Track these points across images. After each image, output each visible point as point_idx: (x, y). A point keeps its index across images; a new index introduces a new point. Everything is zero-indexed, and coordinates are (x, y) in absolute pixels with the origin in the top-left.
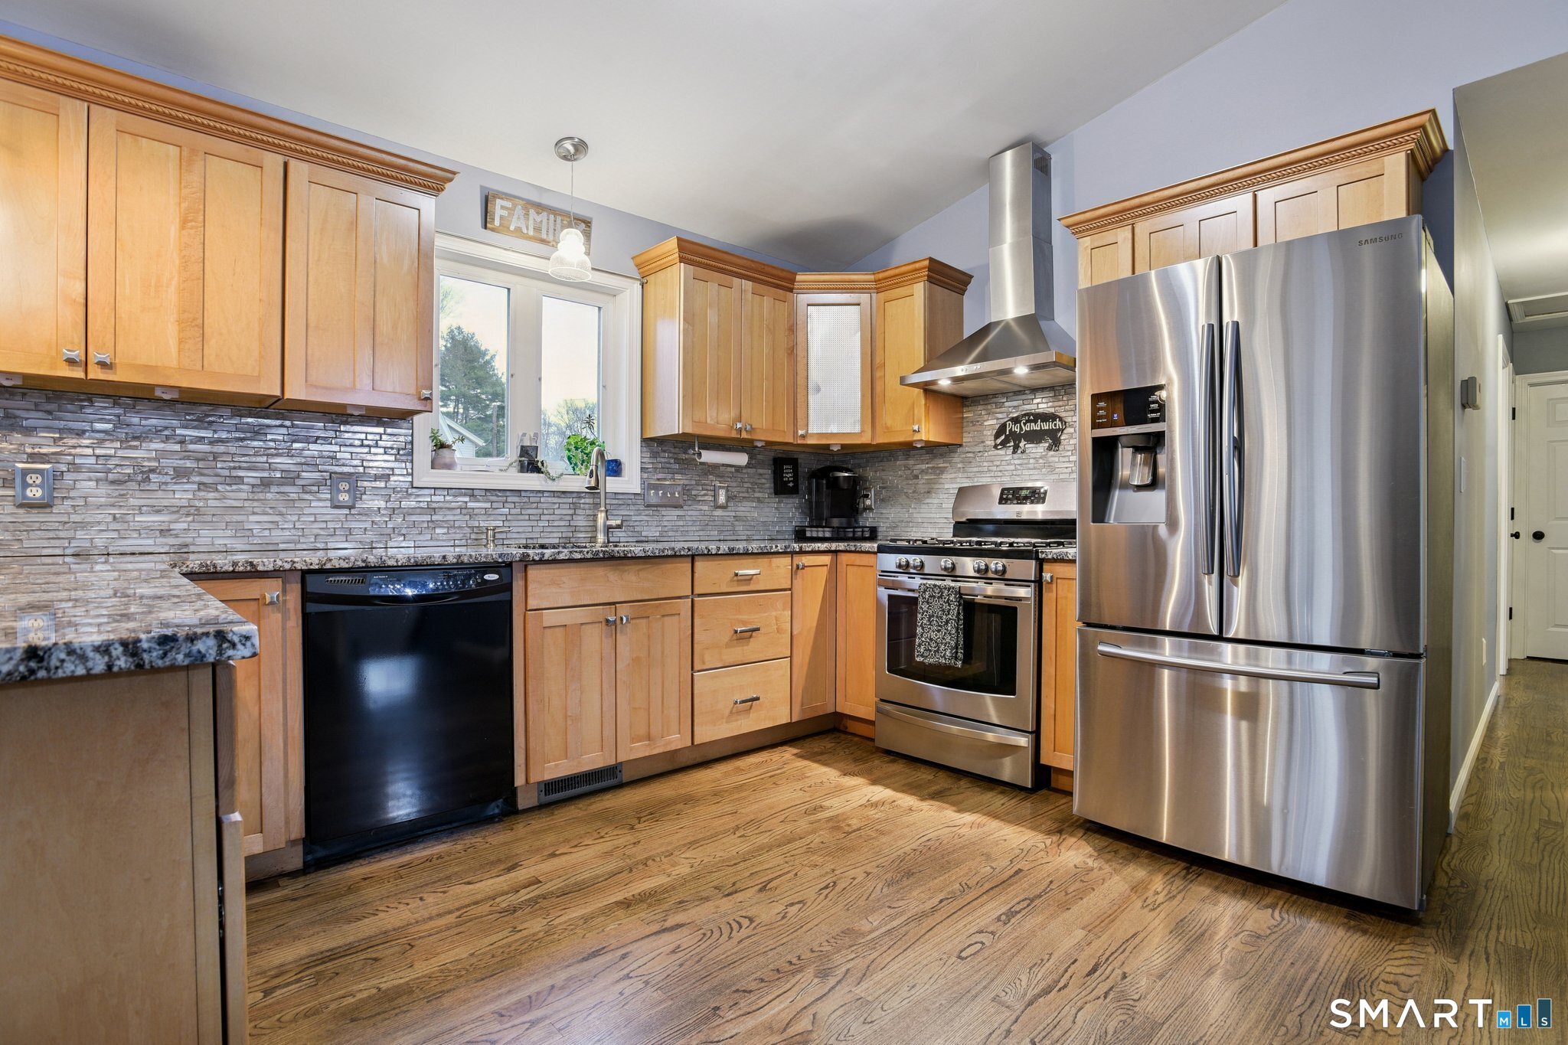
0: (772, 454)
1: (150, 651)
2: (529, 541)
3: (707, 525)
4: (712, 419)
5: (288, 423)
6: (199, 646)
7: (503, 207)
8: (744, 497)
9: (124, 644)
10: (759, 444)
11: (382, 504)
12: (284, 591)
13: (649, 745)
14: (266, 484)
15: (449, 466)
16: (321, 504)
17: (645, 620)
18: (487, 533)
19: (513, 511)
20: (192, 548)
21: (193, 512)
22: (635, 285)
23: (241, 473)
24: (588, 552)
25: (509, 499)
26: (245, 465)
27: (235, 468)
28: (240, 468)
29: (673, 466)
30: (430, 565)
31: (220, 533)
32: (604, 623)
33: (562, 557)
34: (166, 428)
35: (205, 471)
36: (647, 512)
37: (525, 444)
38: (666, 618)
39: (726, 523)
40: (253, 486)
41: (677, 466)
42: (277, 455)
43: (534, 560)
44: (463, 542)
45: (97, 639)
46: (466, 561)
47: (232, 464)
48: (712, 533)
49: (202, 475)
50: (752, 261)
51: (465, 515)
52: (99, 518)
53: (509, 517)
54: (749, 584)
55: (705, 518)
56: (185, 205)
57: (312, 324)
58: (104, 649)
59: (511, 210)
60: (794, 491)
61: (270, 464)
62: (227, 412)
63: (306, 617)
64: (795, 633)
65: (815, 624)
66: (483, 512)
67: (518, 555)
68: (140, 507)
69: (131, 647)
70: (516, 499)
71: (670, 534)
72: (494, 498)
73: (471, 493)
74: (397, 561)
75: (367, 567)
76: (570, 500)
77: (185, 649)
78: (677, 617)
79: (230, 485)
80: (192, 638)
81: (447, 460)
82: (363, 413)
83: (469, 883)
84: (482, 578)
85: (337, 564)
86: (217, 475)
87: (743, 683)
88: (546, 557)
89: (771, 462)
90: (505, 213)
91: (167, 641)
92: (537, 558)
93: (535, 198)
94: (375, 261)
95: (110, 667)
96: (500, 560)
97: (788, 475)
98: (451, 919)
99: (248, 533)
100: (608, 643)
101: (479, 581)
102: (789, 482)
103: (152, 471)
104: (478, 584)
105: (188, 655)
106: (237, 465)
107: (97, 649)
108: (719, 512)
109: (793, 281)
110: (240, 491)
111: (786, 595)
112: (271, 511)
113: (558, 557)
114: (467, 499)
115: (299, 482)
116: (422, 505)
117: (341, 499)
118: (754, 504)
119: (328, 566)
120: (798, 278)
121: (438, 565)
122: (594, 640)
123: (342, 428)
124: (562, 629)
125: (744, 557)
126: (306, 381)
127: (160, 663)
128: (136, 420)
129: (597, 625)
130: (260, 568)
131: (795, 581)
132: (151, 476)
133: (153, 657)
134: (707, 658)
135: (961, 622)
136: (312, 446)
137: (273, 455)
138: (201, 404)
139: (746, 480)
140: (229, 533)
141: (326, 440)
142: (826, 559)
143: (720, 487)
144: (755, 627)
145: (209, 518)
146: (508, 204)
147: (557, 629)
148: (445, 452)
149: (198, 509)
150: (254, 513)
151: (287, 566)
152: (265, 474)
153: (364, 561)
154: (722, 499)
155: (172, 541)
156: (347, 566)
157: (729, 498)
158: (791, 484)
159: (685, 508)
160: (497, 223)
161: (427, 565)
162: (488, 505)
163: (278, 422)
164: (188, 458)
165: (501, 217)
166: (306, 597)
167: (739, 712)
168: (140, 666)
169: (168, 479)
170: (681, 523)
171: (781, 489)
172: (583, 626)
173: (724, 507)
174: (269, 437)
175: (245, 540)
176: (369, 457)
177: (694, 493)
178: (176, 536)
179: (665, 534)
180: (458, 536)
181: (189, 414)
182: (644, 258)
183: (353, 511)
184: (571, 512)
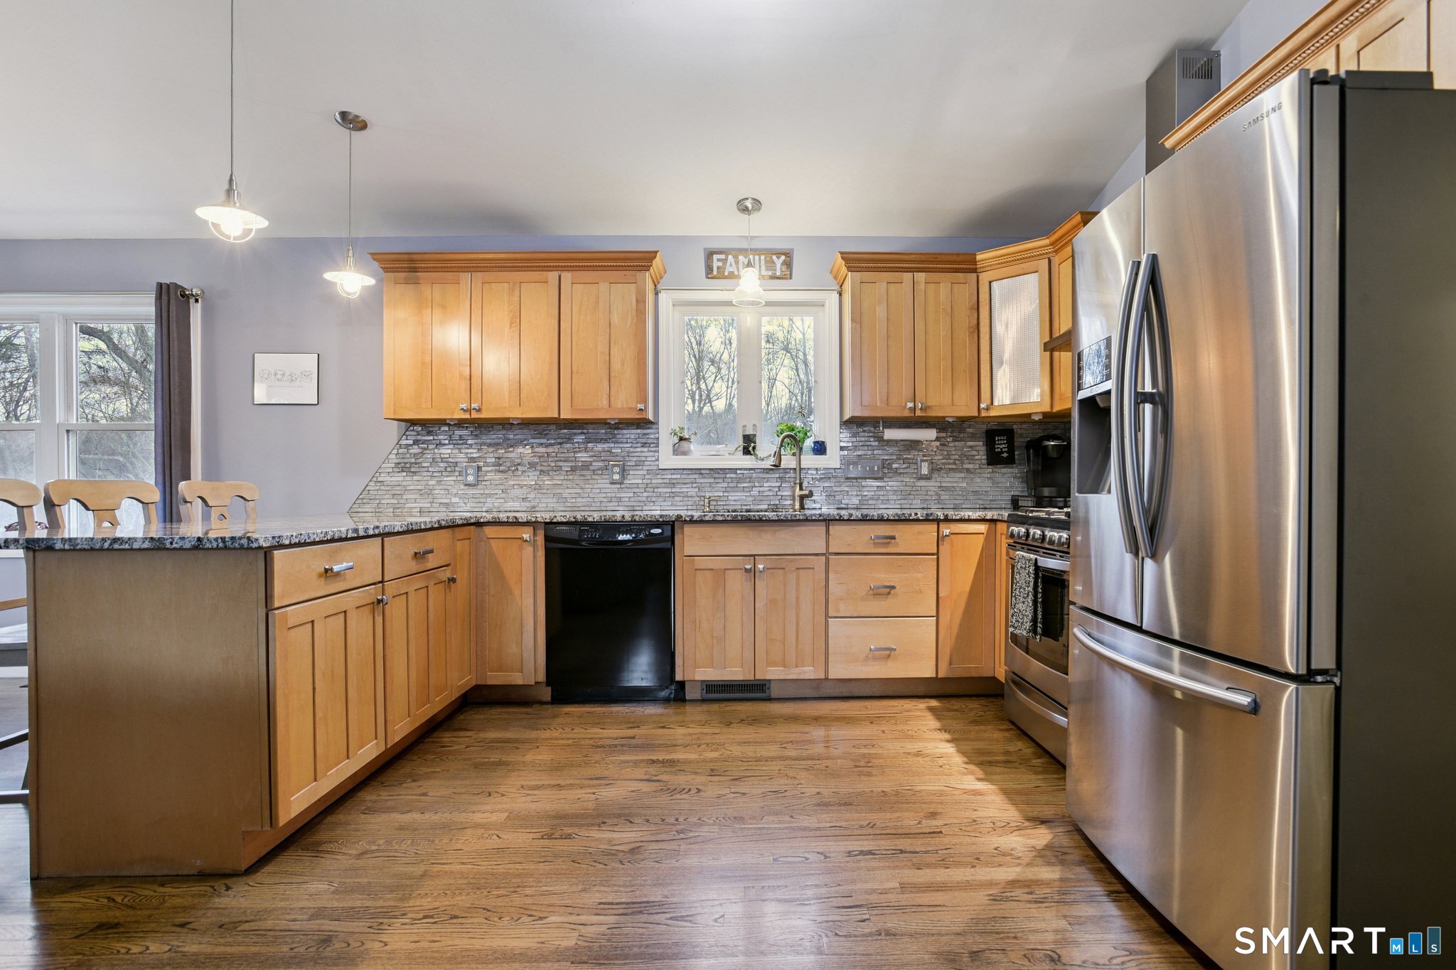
0: (984, 427)
1: (228, 542)
2: (743, 507)
3: (910, 494)
4: (881, 402)
5: (585, 431)
6: (242, 541)
7: (718, 260)
8: (950, 469)
9: (221, 538)
10: (950, 420)
11: (640, 481)
12: (535, 534)
13: (784, 670)
14: (573, 469)
15: (684, 453)
16: (604, 481)
17: (781, 571)
18: (704, 501)
19: (731, 485)
20: (537, 509)
21: (538, 488)
22: (833, 295)
23: (561, 464)
24: (728, 516)
25: (728, 476)
26: (563, 459)
27: (558, 461)
28: (560, 461)
29: (873, 444)
30: (614, 522)
31: (550, 500)
32: (744, 570)
33: (707, 518)
34: (525, 440)
35: (544, 464)
36: (848, 484)
37: (747, 433)
38: (801, 571)
39: (930, 493)
40: (567, 471)
41: (876, 443)
42: (579, 452)
43: (685, 521)
44: (694, 507)
45: (215, 536)
46: (637, 520)
47: (556, 459)
48: (914, 502)
49: (542, 465)
50: (921, 254)
51: (695, 487)
52: (496, 492)
53: (728, 489)
54: (887, 547)
55: (907, 488)
56: (511, 315)
57: (574, 370)
58: (216, 540)
59: (725, 261)
60: (1010, 461)
61: (576, 457)
62: (553, 427)
63: (546, 549)
64: (941, 595)
65: (967, 589)
66: (708, 485)
67: (674, 516)
68: (514, 485)
69: (223, 539)
70: (734, 476)
71: (870, 502)
72: (717, 476)
73: (698, 471)
74: (594, 519)
75: (576, 521)
76: (777, 476)
77: (238, 541)
78: (811, 570)
79: (555, 471)
80: (240, 538)
81: (686, 449)
82: (617, 421)
83: (603, 729)
84: (649, 532)
85: (560, 519)
86: (549, 466)
87: (877, 634)
88: (695, 519)
89: (984, 435)
90: (720, 264)
91: (233, 538)
92: (688, 519)
93: (744, 245)
94: (610, 324)
95: (218, 546)
96: (661, 520)
97: (1001, 445)
98: (570, 742)
99: (564, 500)
100: (749, 586)
101: (647, 533)
102: (1003, 453)
103: (519, 464)
104: (646, 536)
105: (239, 544)
106: (559, 459)
107: (214, 540)
108: (922, 483)
109: (975, 262)
110: (560, 474)
111: (932, 559)
112: (576, 487)
113: (704, 519)
114: (696, 476)
115: (592, 468)
116: (665, 481)
117: (614, 478)
118: (963, 475)
119: (555, 520)
120: (979, 257)
121: (620, 522)
122: (736, 583)
123: (616, 432)
124: (709, 571)
125: (877, 522)
126: (572, 406)
127: (231, 546)
128: (512, 436)
129: (739, 571)
130: (520, 520)
131: (941, 547)
132: (519, 467)
133: (229, 544)
134: (842, 606)
135: (1040, 595)
136: (599, 445)
137: (577, 452)
138: (541, 424)
139: (954, 452)
140: (555, 500)
141: (606, 441)
142: (982, 528)
143: (922, 461)
144: (892, 584)
145: (545, 491)
146: (723, 257)
147: (706, 572)
148: (684, 443)
149: (540, 486)
150: (567, 488)
151: (533, 520)
152: (573, 464)
153: (574, 518)
154: (925, 471)
155: (527, 504)
156: (565, 520)
157: (932, 470)
158: (1005, 455)
159: (885, 480)
160: (715, 272)
161: (612, 522)
162: (712, 481)
163: (580, 431)
164: (535, 456)
165: (718, 268)
166: (548, 539)
167: (875, 659)
168: (226, 547)
169: (525, 469)
170: (882, 493)
171: (994, 459)
172: (727, 572)
173: (927, 478)
174: (575, 440)
175: (562, 505)
176: (632, 450)
177: (894, 466)
178: (530, 501)
179: (865, 502)
180: (690, 503)
181: (535, 431)
182: (835, 271)
183: (622, 486)
184: (778, 484)
